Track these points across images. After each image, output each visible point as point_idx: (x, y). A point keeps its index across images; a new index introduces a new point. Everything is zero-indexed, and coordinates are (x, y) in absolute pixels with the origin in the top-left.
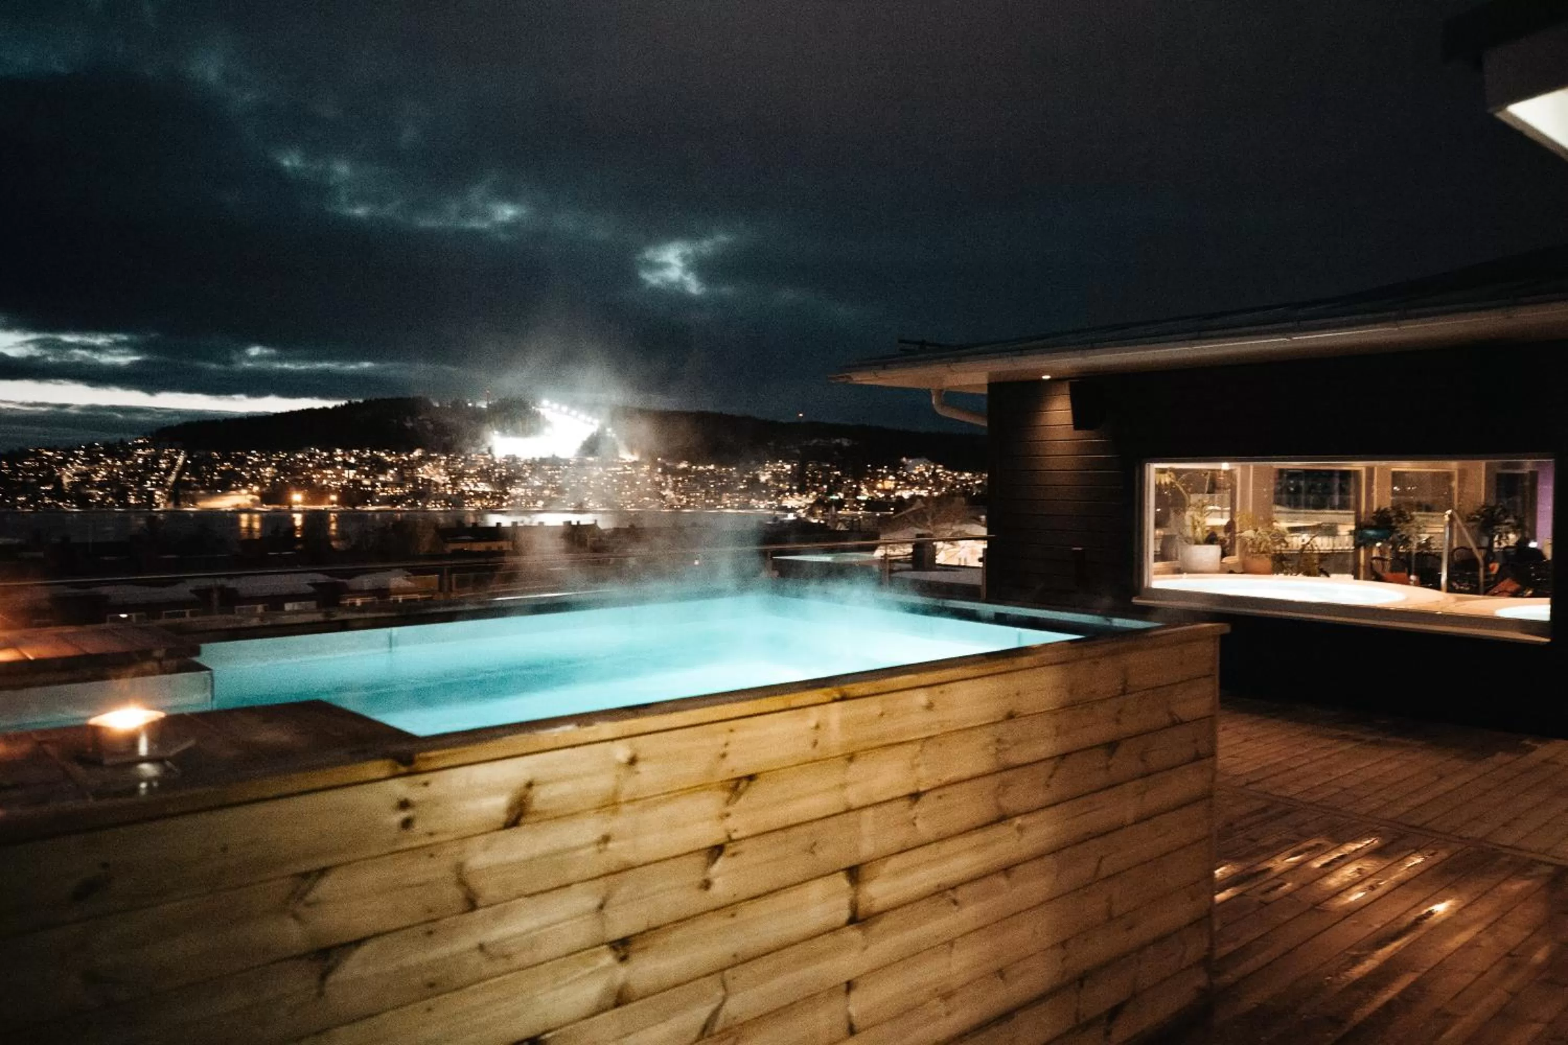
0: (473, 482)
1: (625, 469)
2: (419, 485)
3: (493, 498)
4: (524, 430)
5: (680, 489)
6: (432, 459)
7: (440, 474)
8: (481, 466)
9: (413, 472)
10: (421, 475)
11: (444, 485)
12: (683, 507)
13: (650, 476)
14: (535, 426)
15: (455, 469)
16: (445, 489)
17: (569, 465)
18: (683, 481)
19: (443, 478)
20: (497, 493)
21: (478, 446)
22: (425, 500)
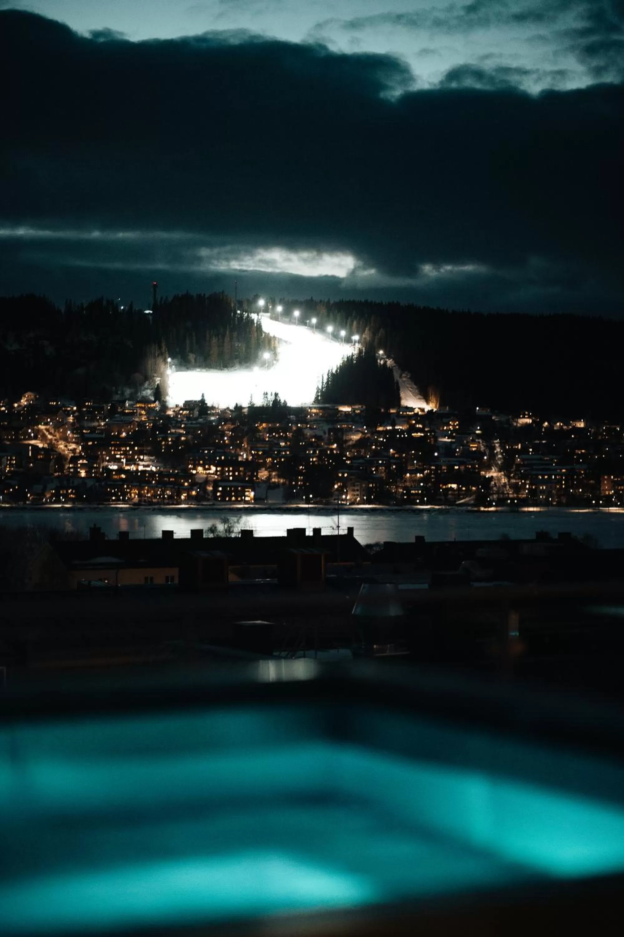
0: (125, 453)
1: (413, 429)
2: (29, 460)
3: (162, 484)
4: (221, 354)
5: (518, 466)
6: (52, 412)
7: (66, 439)
8: (141, 424)
9: (17, 434)
10: (33, 442)
11: (74, 460)
12: (525, 502)
13: (459, 442)
14: (240, 345)
15: (93, 430)
16: (75, 468)
17: (305, 421)
18: (524, 450)
19: (73, 446)
20: (169, 476)
21: (137, 386)
22: (38, 488)
